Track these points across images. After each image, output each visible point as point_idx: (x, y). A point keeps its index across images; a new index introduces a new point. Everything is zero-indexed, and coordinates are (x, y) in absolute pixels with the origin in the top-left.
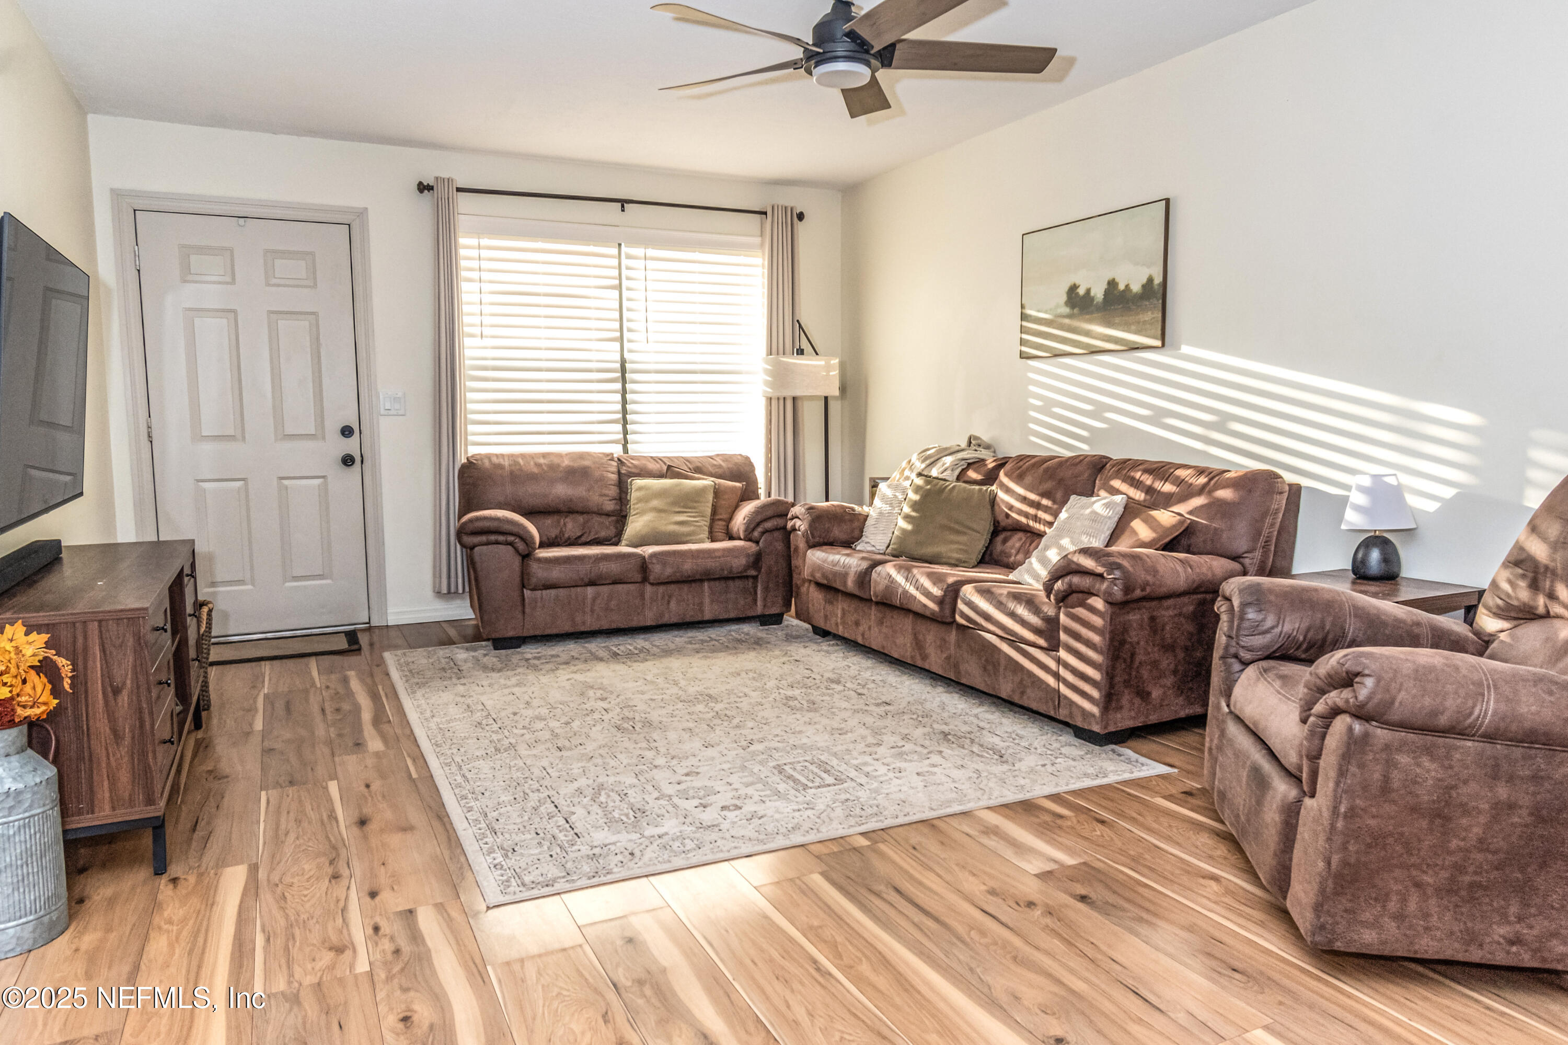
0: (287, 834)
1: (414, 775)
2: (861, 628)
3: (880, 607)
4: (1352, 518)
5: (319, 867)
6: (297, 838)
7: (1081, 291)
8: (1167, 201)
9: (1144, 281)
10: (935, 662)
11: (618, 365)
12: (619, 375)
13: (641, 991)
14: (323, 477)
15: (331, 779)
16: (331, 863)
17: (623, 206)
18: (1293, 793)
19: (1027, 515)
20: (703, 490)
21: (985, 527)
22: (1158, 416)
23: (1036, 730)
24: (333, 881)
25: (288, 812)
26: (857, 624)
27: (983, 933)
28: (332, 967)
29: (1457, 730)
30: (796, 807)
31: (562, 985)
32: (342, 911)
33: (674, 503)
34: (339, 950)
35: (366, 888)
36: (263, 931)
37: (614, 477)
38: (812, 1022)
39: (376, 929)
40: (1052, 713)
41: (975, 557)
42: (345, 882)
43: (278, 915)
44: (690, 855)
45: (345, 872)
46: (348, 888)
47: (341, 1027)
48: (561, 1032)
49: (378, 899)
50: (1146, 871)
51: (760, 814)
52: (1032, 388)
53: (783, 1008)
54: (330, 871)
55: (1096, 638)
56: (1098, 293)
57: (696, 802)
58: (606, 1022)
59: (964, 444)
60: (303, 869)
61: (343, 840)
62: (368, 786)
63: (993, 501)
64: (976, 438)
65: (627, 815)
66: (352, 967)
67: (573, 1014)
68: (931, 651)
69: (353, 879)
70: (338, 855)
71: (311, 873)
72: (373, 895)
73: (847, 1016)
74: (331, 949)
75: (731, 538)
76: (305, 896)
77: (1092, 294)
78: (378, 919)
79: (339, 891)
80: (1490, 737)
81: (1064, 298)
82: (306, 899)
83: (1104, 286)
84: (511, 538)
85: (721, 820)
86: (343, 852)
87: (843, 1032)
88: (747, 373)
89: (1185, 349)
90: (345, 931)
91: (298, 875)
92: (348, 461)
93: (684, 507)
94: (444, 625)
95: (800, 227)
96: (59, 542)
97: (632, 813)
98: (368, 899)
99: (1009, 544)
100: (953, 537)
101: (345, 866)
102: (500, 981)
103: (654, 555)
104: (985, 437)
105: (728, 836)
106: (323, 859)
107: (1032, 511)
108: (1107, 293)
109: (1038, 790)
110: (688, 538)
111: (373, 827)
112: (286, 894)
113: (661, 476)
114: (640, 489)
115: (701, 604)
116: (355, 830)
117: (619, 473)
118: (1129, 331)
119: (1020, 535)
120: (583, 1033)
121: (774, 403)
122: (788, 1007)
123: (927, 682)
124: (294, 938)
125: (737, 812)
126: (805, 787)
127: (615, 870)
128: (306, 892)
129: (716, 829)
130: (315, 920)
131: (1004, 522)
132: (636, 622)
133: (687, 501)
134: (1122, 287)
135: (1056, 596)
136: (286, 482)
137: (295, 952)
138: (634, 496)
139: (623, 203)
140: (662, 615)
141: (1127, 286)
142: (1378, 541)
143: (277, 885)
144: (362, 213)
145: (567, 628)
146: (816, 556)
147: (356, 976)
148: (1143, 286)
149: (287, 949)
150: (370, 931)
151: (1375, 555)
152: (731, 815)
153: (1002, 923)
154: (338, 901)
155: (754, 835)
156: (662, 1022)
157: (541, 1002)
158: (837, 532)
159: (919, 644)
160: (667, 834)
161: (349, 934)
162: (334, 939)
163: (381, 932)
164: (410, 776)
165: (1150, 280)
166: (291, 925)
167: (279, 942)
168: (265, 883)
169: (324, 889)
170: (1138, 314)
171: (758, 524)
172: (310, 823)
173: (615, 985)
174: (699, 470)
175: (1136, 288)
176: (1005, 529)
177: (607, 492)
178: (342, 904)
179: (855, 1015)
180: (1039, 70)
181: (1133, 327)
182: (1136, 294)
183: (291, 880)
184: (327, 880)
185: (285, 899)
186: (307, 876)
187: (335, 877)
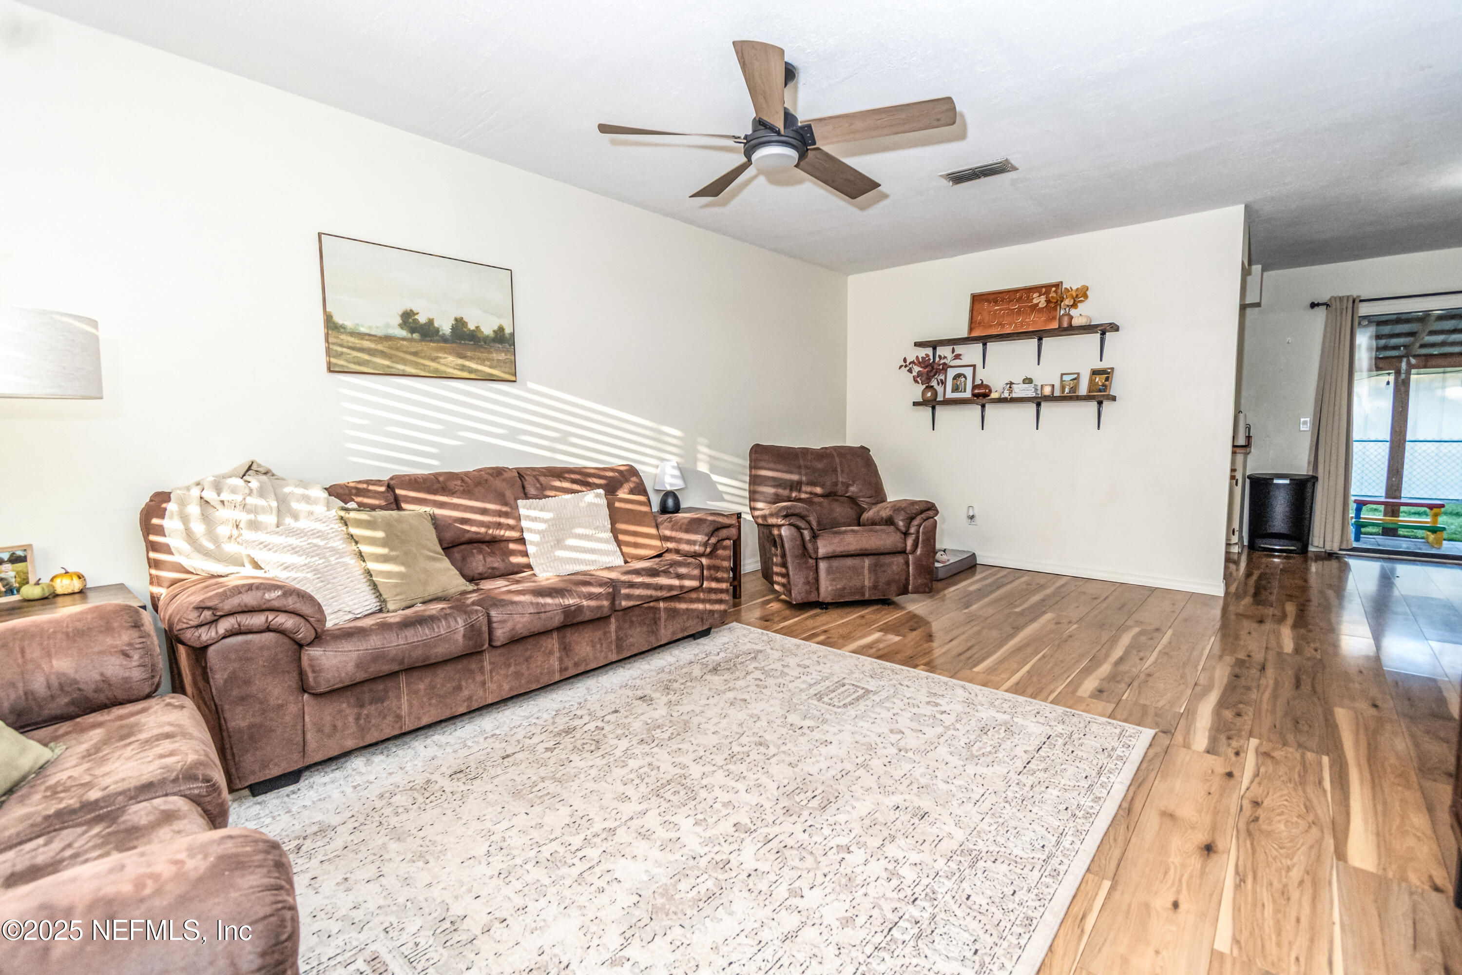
0: (1301, 883)
1: (1107, 884)
5: (1270, 821)
6: (1289, 869)
7: (422, 319)
8: (510, 272)
9: (496, 328)
16: (1256, 819)
24: (1259, 800)
25: (1298, 920)
28: (1274, 749)
32: (1258, 775)
34: (1267, 754)
35: (1233, 782)
36: (1324, 793)
39: (1237, 754)
42: (1250, 792)
43: (1312, 794)
45: (1246, 804)
46: (1248, 789)
49: (1228, 770)
54: (1260, 812)
61: (1238, 838)
62: (1176, 905)
66: (1261, 744)
69: (1242, 793)
70: (1248, 824)
71: (1278, 818)
72: (1230, 775)
74: (1273, 757)
76: (1287, 800)
77: (436, 324)
78: (1234, 758)
79: (1256, 792)
81: (397, 320)
82: (1286, 797)
83: (452, 321)
86: (1242, 825)
90: (1260, 762)
91: (1292, 823)
98: (1236, 773)
101: (1244, 808)
106: (1264, 827)
108: (454, 328)
112: (1305, 810)
116: (1220, 844)
124: (1299, 774)
128: (1285, 803)
130: (1282, 779)
134: (471, 326)
137: (1299, 767)
141: (477, 327)
147: (1260, 739)
148: (494, 331)
149: (1305, 771)
150: (1242, 755)
154: (1260, 783)
161: (1257, 760)
162: (1269, 761)
163: (1234, 751)
164: (1112, 889)
165: (501, 329)
166: (1301, 782)
168: (1325, 830)
169: (1269, 798)
170: (490, 352)
172: (1271, 884)
175: (488, 330)
178: (1257, 780)
181: (489, 363)
182: (488, 337)
183: (1299, 821)
184: (1265, 804)
185: (1306, 807)
186: (1283, 817)
187: (1256, 804)
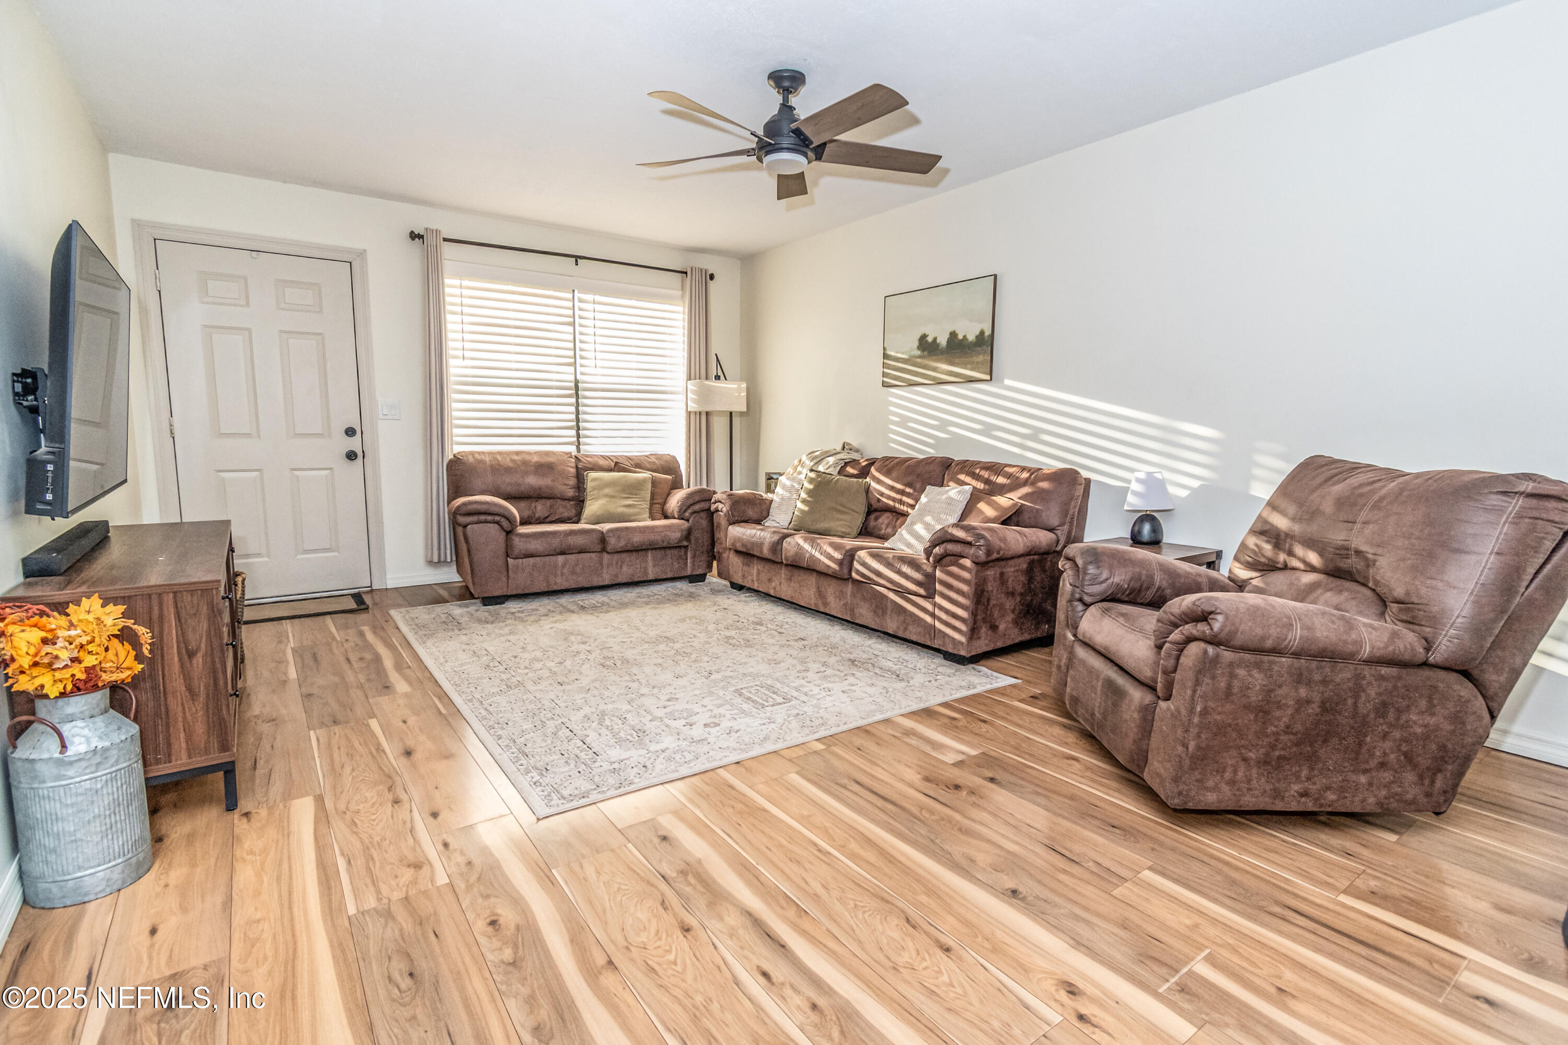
0: (343, 767)
1: (443, 711)
2: (773, 584)
3: (790, 568)
4: (1133, 501)
5: (380, 795)
6: (353, 770)
7: (930, 339)
8: (995, 276)
9: (978, 333)
10: (835, 608)
11: (573, 384)
12: (573, 392)
13: (686, 880)
14: (330, 469)
15: (371, 717)
16: (390, 789)
17: (577, 261)
18: (1149, 698)
19: (894, 500)
20: (644, 480)
21: (863, 509)
22: (988, 430)
23: (916, 655)
24: (396, 806)
25: (339, 748)
26: (770, 580)
27: (932, 812)
28: (414, 882)
29: (1276, 651)
30: (761, 722)
31: (619, 880)
32: (411, 831)
33: (623, 491)
34: (417, 866)
35: (427, 810)
36: (342, 854)
37: (573, 470)
38: (828, 893)
39: (446, 845)
40: (929, 643)
41: (855, 531)
42: (407, 806)
43: (353, 839)
44: (692, 764)
45: (403, 796)
46: (411, 811)
47: (436, 935)
48: (631, 922)
49: (440, 818)
50: (1027, 756)
51: (736, 728)
52: (892, 408)
53: (803, 885)
54: (390, 797)
55: (965, 588)
56: (943, 341)
57: (683, 722)
58: (665, 909)
59: (839, 448)
60: (366, 797)
61: (394, 768)
62: (405, 722)
63: (867, 490)
64: (849, 444)
65: (631, 735)
66: (432, 881)
67: (636, 905)
68: (831, 599)
69: (413, 803)
70: (394, 782)
71: (374, 800)
72: (435, 815)
73: (854, 887)
74: (409, 866)
75: (666, 517)
76: (374, 820)
77: (938, 341)
78: (445, 836)
79: (403, 813)
80: (1297, 655)
81: (917, 344)
82: (375, 823)
83: (947, 336)
84: (497, 518)
85: (707, 735)
86: (397, 779)
87: (855, 900)
88: (672, 393)
89: (1007, 382)
90: (418, 849)
91: (362, 802)
92: (351, 456)
93: (630, 494)
94: (435, 587)
95: (711, 284)
96: (107, 522)
97: (635, 734)
98: (431, 819)
99: (880, 520)
100: (839, 516)
101: (403, 792)
102: (566, 882)
103: (611, 531)
104: (855, 444)
105: (717, 748)
106: (381, 787)
107: (898, 496)
108: (949, 341)
109: (933, 700)
110: (633, 518)
111: (418, 756)
112: (356, 820)
113: (610, 470)
114: (594, 480)
115: (646, 568)
116: (403, 760)
117: (577, 467)
118: (965, 368)
119: (888, 514)
120: (649, 921)
121: (692, 417)
122: (807, 883)
123: (827, 622)
124: (373, 859)
125: (717, 728)
126: (763, 706)
127: (636, 780)
128: (373, 817)
129: (706, 743)
130: (388, 841)
131: (875, 505)
132: (596, 581)
133: (632, 489)
134: (960, 337)
135: (935, 557)
136: (297, 473)
137: (377, 871)
138: (589, 485)
139: (577, 258)
140: (616, 576)
141: (965, 336)
142: (1148, 517)
143: (345, 813)
144: (362, 254)
145: (543, 587)
146: (737, 532)
147: (438, 888)
148: (977, 337)
149: (369, 869)
150: (440, 847)
151: (1147, 528)
152: (714, 731)
153: (942, 803)
154: (405, 823)
155: (737, 746)
156: (711, 905)
157: (606, 897)
158: (751, 513)
159: (821, 594)
160: (668, 749)
161: (423, 851)
162: (411, 858)
163: (451, 847)
164: (440, 713)
165: (982, 333)
166: (368, 848)
167: (359, 862)
168: (334, 812)
169: (389, 813)
170: (972, 357)
171: (689, 507)
172: (361, 756)
173: (663, 877)
174: (638, 465)
175: (971, 338)
176: (876, 510)
177: (567, 482)
178: (408, 825)
179: (859, 885)
180: (925, 172)
181: (969, 366)
182: (971, 342)
183: (357, 808)
184: (390, 805)
185: (356, 824)
186: (371, 803)
187: (396, 802)
